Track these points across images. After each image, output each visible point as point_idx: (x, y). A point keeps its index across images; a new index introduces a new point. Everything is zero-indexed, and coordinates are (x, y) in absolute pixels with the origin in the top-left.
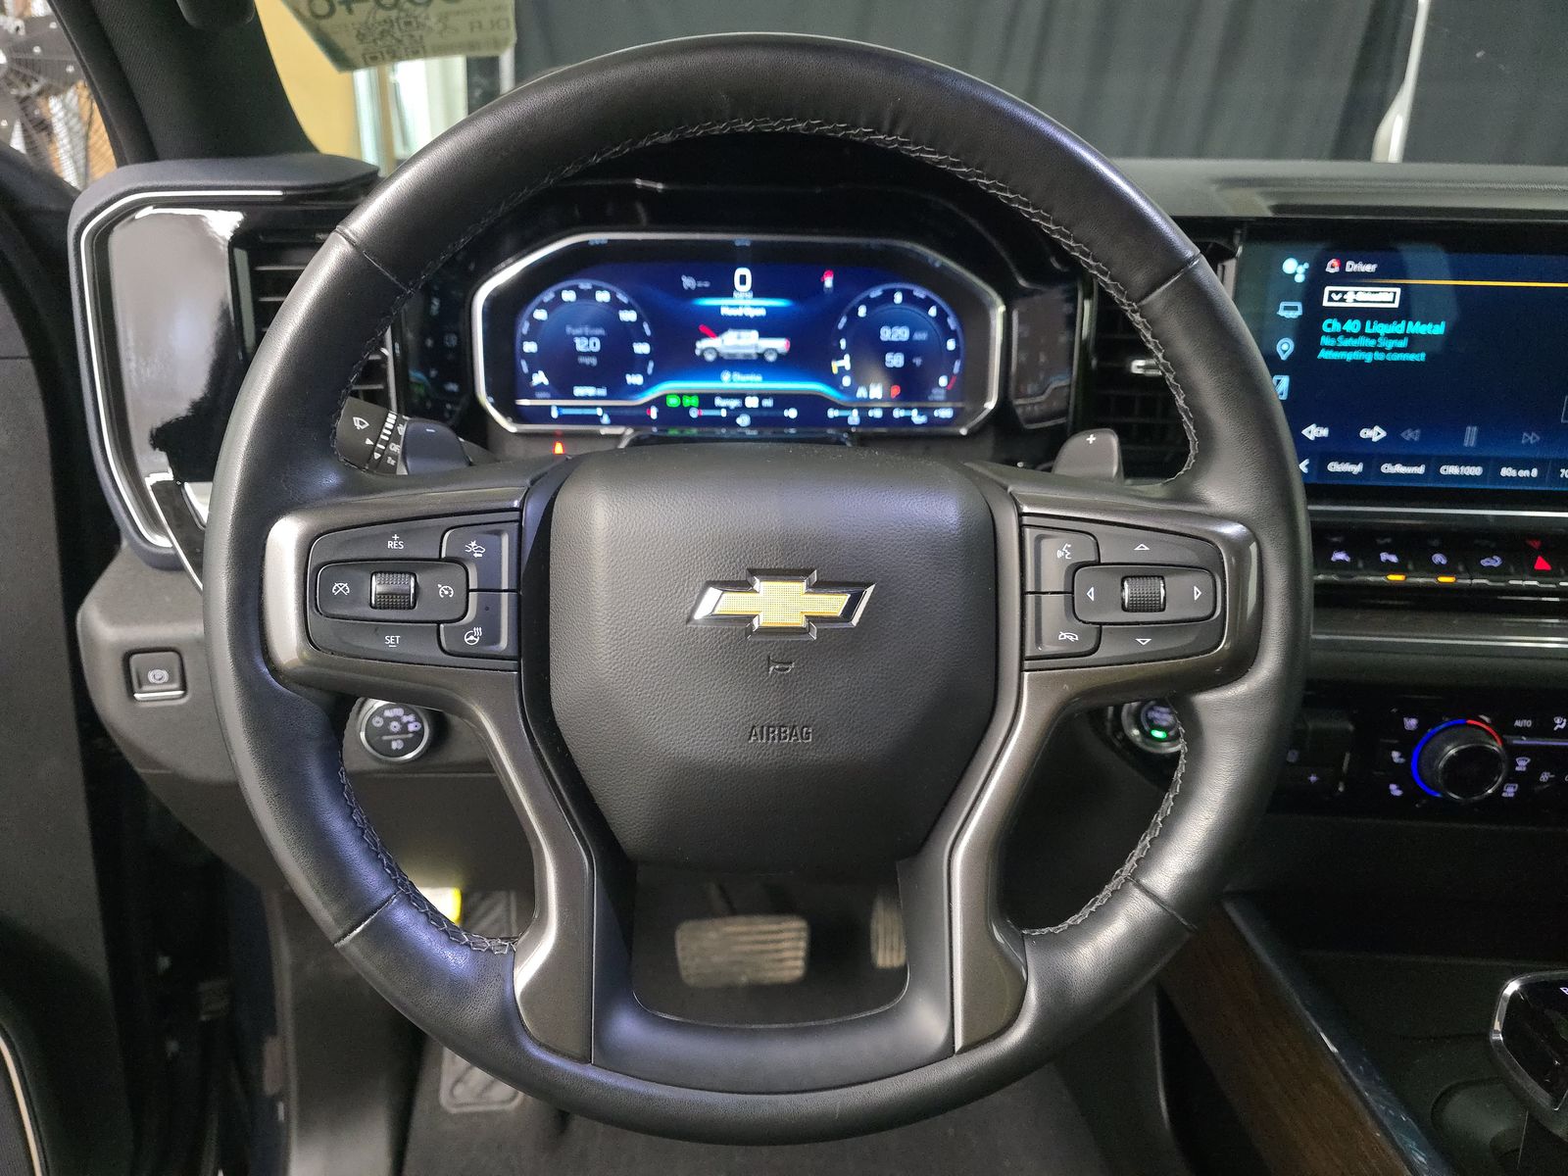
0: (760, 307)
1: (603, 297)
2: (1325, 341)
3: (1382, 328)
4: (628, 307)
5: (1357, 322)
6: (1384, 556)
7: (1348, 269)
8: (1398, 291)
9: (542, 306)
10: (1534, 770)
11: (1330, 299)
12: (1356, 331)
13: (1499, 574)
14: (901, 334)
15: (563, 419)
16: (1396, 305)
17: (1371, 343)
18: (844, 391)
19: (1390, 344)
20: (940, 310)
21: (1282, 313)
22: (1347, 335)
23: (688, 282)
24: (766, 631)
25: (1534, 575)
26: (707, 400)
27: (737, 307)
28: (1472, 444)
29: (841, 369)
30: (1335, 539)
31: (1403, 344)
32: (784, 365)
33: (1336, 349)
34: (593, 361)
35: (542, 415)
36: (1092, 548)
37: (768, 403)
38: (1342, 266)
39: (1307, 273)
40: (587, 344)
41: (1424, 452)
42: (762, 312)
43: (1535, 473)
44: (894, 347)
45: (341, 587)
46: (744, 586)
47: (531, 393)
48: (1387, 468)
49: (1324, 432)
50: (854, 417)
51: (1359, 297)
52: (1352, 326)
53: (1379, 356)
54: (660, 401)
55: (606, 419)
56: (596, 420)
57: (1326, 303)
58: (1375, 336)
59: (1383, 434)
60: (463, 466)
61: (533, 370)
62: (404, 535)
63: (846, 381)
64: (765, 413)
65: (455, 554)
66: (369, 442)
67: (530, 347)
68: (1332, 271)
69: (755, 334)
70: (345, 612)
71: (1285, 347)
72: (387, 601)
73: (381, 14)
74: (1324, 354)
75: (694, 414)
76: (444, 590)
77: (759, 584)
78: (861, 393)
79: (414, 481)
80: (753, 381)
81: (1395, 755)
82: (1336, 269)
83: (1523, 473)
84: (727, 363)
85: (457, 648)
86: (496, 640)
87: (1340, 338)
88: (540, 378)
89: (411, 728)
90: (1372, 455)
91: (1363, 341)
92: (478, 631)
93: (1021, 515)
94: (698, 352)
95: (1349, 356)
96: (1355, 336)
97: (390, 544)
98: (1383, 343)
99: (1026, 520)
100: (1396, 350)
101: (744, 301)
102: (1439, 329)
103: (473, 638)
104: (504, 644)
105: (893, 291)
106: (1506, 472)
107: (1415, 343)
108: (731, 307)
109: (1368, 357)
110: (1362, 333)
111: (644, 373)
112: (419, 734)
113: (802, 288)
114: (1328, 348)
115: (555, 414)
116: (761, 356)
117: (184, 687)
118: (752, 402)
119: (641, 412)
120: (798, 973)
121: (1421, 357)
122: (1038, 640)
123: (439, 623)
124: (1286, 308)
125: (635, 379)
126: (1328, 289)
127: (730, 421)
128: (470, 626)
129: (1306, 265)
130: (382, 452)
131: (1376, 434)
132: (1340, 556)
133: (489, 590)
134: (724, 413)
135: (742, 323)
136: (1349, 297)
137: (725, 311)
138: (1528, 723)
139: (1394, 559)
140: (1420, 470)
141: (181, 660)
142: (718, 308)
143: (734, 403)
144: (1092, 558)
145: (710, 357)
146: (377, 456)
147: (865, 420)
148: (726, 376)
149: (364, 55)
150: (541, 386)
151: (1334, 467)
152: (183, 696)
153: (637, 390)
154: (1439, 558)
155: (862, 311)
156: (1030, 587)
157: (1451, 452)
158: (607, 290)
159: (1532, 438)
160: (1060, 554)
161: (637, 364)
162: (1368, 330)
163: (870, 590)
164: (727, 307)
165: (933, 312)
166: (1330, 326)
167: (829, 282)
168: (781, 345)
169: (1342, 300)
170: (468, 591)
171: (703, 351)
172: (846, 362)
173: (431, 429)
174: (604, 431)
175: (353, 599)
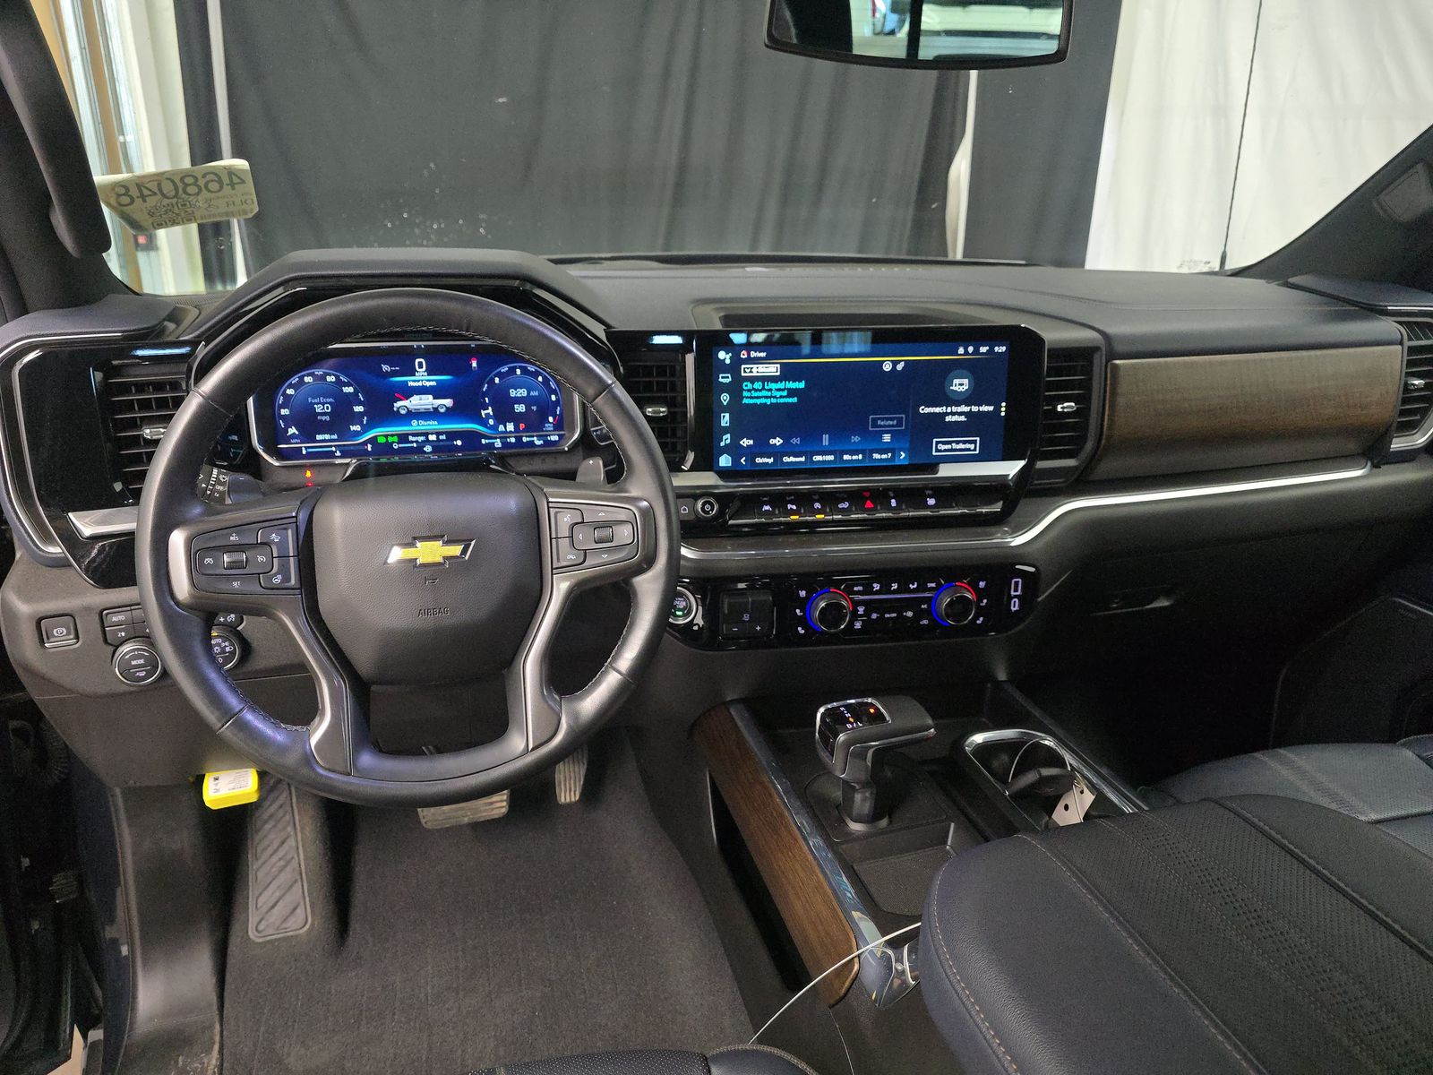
0: (432, 381)
1: (331, 379)
2: (745, 394)
3: (773, 386)
4: (348, 385)
5: (760, 383)
6: (789, 506)
7: (752, 356)
8: (779, 366)
9: (290, 386)
10: (867, 613)
11: (745, 372)
12: (760, 388)
13: (847, 512)
14: (522, 393)
15: (310, 456)
16: (778, 374)
17: (769, 394)
18: (491, 428)
19: (778, 394)
20: (544, 377)
21: (720, 380)
22: (756, 390)
23: (385, 368)
24: (424, 565)
25: (864, 510)
26: (403, 438)
27: (419, 381)
28: (827, 444)
29: (487, 415)
30: (765, 499)
31: (785, 393)
32: (450, 414)
33: (751, 398)
34: (328, 418)
35: (296, 453)
36: (580, 516)
37: (443, 437)
38: (749, 354)
39: (731, 358)
40: (322, 408)
41: (804, 449)
42: (434, 383)
43: (860, 457)
44: (519, 400)
45: (209, 560)
46: (412, 545)
47: (287, 440)
48: (786, 459)
49: (751, 442)
50: (498, 444)
51: (760, 370)
52: (758, 385)
53: (774, 401)
54: (373, 440)
55: (338, 454)
56: (331, 455)
57: (743, 374)
58: (770, 390)
59: (781, 441)
60: (261, 496)
61: (288, 426)
62: (238, 534)
63: (491, 422)
64: (441, 443)
65: (265, 541)
66: (204, 485)
67: (285, 412)
68: (744, 357)
69: (431, 397)
70: (210, 572)
71: (725, 398)
72: (232, 565)
73: (166, 202)
74: (745, 401)
75: (396, 446)
76: (260, 558)
77: (419, 544)
78: (501, 428)
79: (237, 507)
80: (433, 425)
81: (798, 611)
82: (746, 356)
83: (855, 457)
84: (413, 415)
85: (269, 586)
86: (289, 580)
87: (753, 392)
88: (292, 431)
89: (228, 649)
90: (778, 453)
91: (764, 393)
92: (280, 577)
93: (548, 502)
94: (395, 409)
95: (758, 401)
96: (760, 391)
97: (232, 538)
98: (775, 393)
99: (550, 505)
100: (781, 397)
101: (422, 378)
102: (802, 385)
103: (277, 580)
104: (293, 582)
105: (516, 367)
106: (846, 457)
107: (791, 393)
108: (415, 381)
109: (768, 402)
110: (763, 388)
111: (361, 423)
112: (233, 653)
113: (459, 368)
114: (747, 397)
115: (304, 452)
116: (436, 409)
117: (77, 637)
118: (432, 438)
119: (361, 447)
120: (504, 810)
121: (795, 400)
122: (558, 560)
123: (259, 574)
124: (723, 377)
125: (357, 428)
126: (743, 366)
127: (419, 450)
128: (275, 575)
129: (730, 354)
130: (212, 491)
131: (777, 441)
132: (767, 508)
133: (283, 557)
134: (415, 445)
135: (422, 391)
136: (754, 370)
137: (410, 384)
138: (861, 588)
139: (794, 507)
140: (803, 459)
141: (75, 620)
142: (407, 382)
143: (421, 439)
144: (580, 521)
145: (403, 412)
146: (209, 492)
147: (506, 445)
148: (414, 423)
149: (153, 224)
150: (293, 436)
151: (759, 460)
152: (77, 642)
153: (357, 434)
154: (817, 505)
155: (497, 380)
156: (554, 536)
157: (817, 449)
158: (333, 375)
159: (856, 439)
160: (566, 519)
161: (357, 418)
162: (766, 387)
163: (473, 543)
164: (412, 381)
165: (540, 379)
166: (746, 386)
167: (474, 364)
168: (448, 402)
169: (751, 372)
170: (273, 558)
171: (399, 408)
172: (490, 411)
173: (242, 477)
174: (338, 461)
175: (215, 565)
